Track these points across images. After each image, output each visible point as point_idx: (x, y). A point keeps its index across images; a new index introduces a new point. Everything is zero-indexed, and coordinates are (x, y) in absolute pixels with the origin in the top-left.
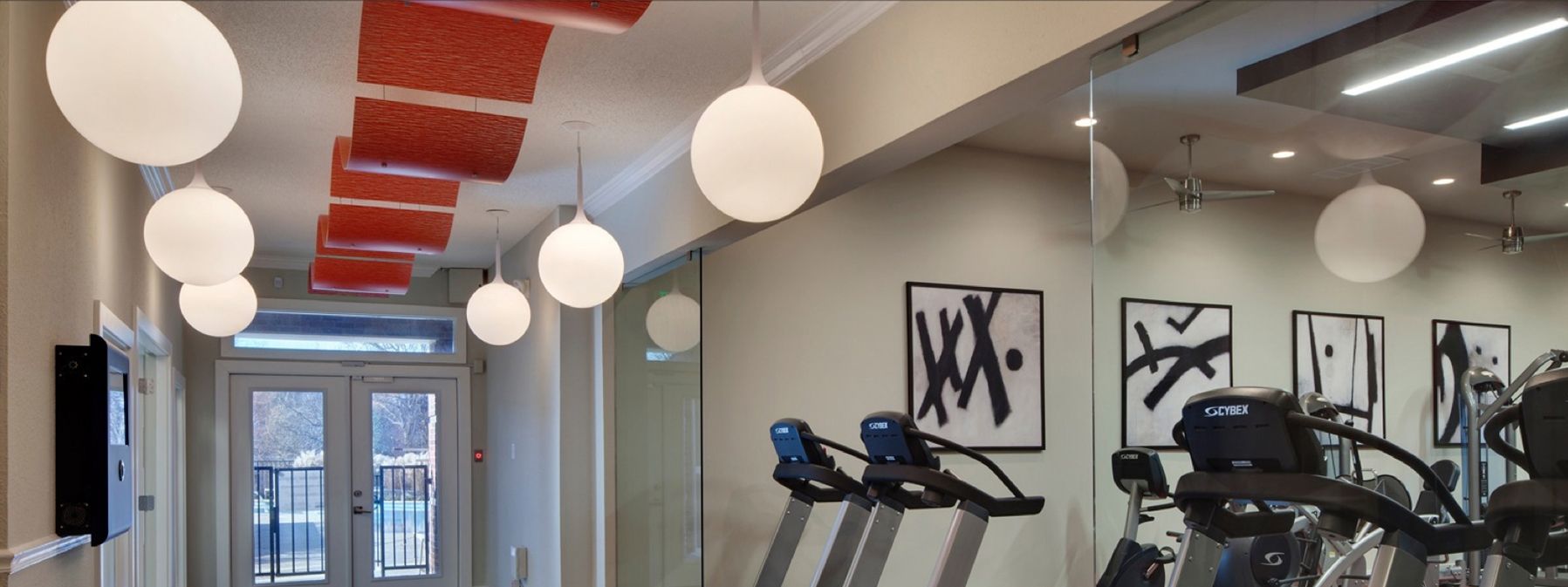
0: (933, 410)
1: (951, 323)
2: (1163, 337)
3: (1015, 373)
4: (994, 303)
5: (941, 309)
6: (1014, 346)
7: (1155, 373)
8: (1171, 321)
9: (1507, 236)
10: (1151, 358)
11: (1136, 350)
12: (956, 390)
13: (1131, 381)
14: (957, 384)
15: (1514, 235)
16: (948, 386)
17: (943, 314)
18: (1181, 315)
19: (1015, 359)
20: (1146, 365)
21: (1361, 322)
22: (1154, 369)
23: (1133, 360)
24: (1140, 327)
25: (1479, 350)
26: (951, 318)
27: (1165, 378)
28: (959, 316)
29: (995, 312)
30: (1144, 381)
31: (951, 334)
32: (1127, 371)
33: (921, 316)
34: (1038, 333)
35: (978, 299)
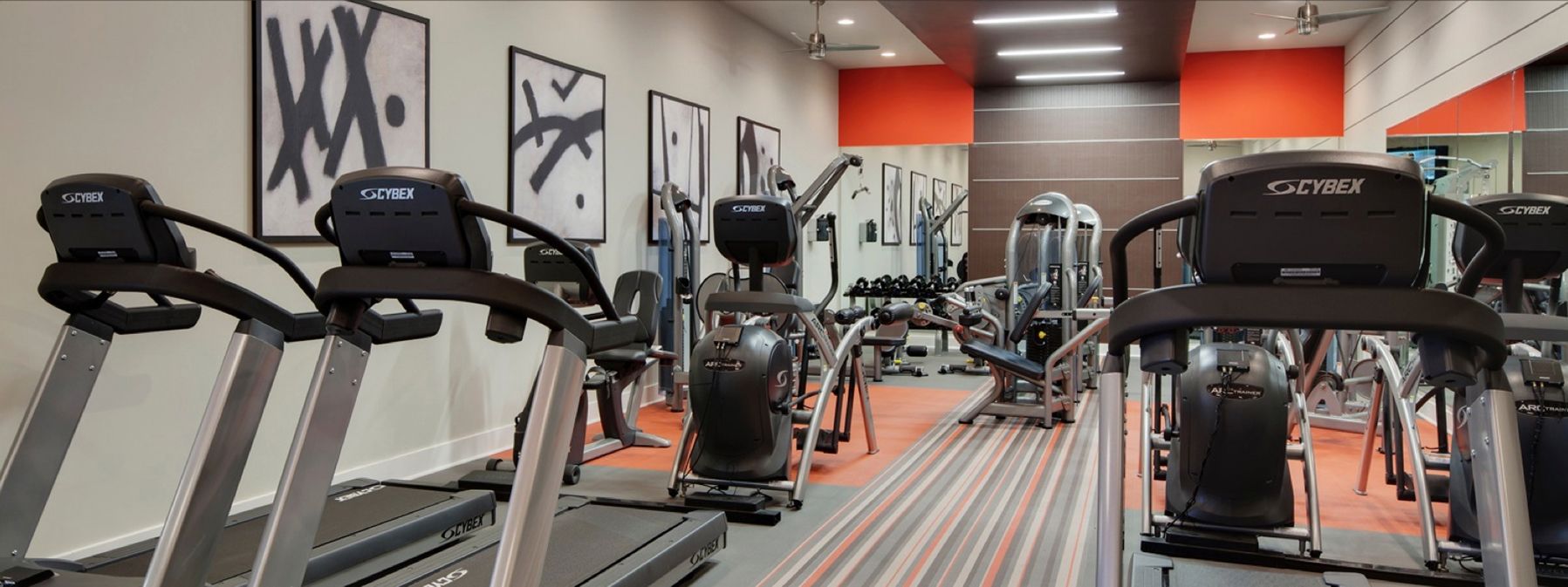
0: (289, 177)
1: (316, 45)
2: (549, 104)
3: (396, 130)
4: (372, 24)
5: (302, 20)
6: (395, 92)
7: (541, 147)
8: (555, 84)
9: (814, 41)
10: (538, 126)
11: (523, 118)
12: (322, 148)
13: (519, 154)
14: (322, 141)
15: (820, 41)
16: (310, 141)
17: (305, 27)
18: (564, 77)
19: (396, 110)
20: (532, 137)
21: (696, 109)
22: (540, 142)
23: (521, 127)
24: (526, 85)
25: (763, 150)
26: (316, 37)
27: (550, 153)
28: (326, 36)
29: (373, 38)
30: (530, 155)
31: (316, 62)
32: (513, 142)
33: (274, 25)
34: (423, 77)
35: (351, 15)
